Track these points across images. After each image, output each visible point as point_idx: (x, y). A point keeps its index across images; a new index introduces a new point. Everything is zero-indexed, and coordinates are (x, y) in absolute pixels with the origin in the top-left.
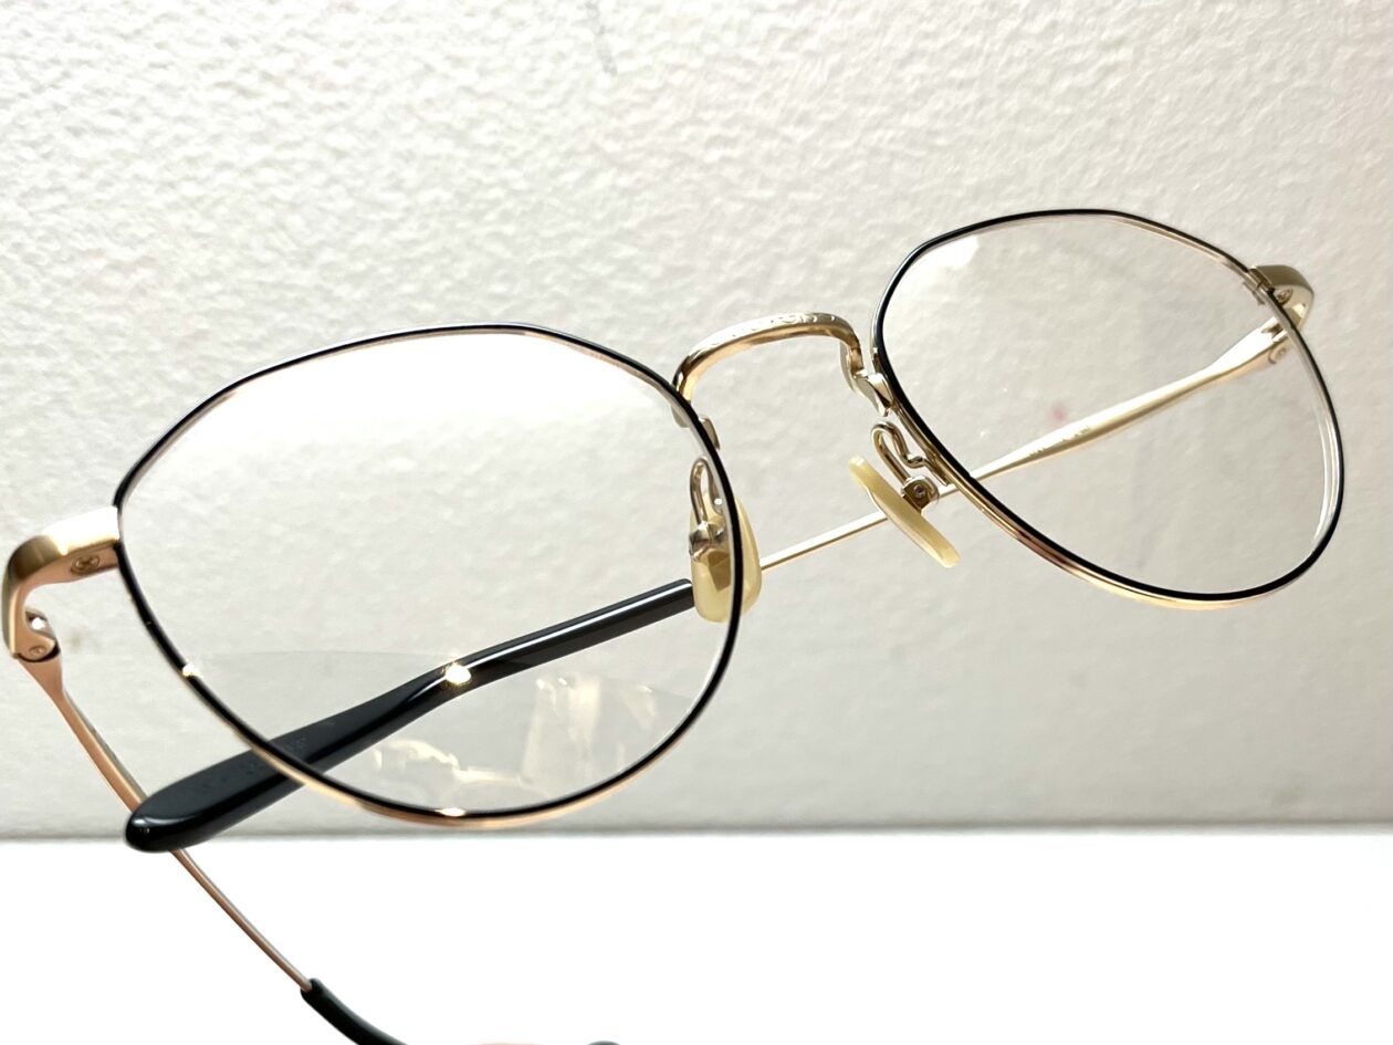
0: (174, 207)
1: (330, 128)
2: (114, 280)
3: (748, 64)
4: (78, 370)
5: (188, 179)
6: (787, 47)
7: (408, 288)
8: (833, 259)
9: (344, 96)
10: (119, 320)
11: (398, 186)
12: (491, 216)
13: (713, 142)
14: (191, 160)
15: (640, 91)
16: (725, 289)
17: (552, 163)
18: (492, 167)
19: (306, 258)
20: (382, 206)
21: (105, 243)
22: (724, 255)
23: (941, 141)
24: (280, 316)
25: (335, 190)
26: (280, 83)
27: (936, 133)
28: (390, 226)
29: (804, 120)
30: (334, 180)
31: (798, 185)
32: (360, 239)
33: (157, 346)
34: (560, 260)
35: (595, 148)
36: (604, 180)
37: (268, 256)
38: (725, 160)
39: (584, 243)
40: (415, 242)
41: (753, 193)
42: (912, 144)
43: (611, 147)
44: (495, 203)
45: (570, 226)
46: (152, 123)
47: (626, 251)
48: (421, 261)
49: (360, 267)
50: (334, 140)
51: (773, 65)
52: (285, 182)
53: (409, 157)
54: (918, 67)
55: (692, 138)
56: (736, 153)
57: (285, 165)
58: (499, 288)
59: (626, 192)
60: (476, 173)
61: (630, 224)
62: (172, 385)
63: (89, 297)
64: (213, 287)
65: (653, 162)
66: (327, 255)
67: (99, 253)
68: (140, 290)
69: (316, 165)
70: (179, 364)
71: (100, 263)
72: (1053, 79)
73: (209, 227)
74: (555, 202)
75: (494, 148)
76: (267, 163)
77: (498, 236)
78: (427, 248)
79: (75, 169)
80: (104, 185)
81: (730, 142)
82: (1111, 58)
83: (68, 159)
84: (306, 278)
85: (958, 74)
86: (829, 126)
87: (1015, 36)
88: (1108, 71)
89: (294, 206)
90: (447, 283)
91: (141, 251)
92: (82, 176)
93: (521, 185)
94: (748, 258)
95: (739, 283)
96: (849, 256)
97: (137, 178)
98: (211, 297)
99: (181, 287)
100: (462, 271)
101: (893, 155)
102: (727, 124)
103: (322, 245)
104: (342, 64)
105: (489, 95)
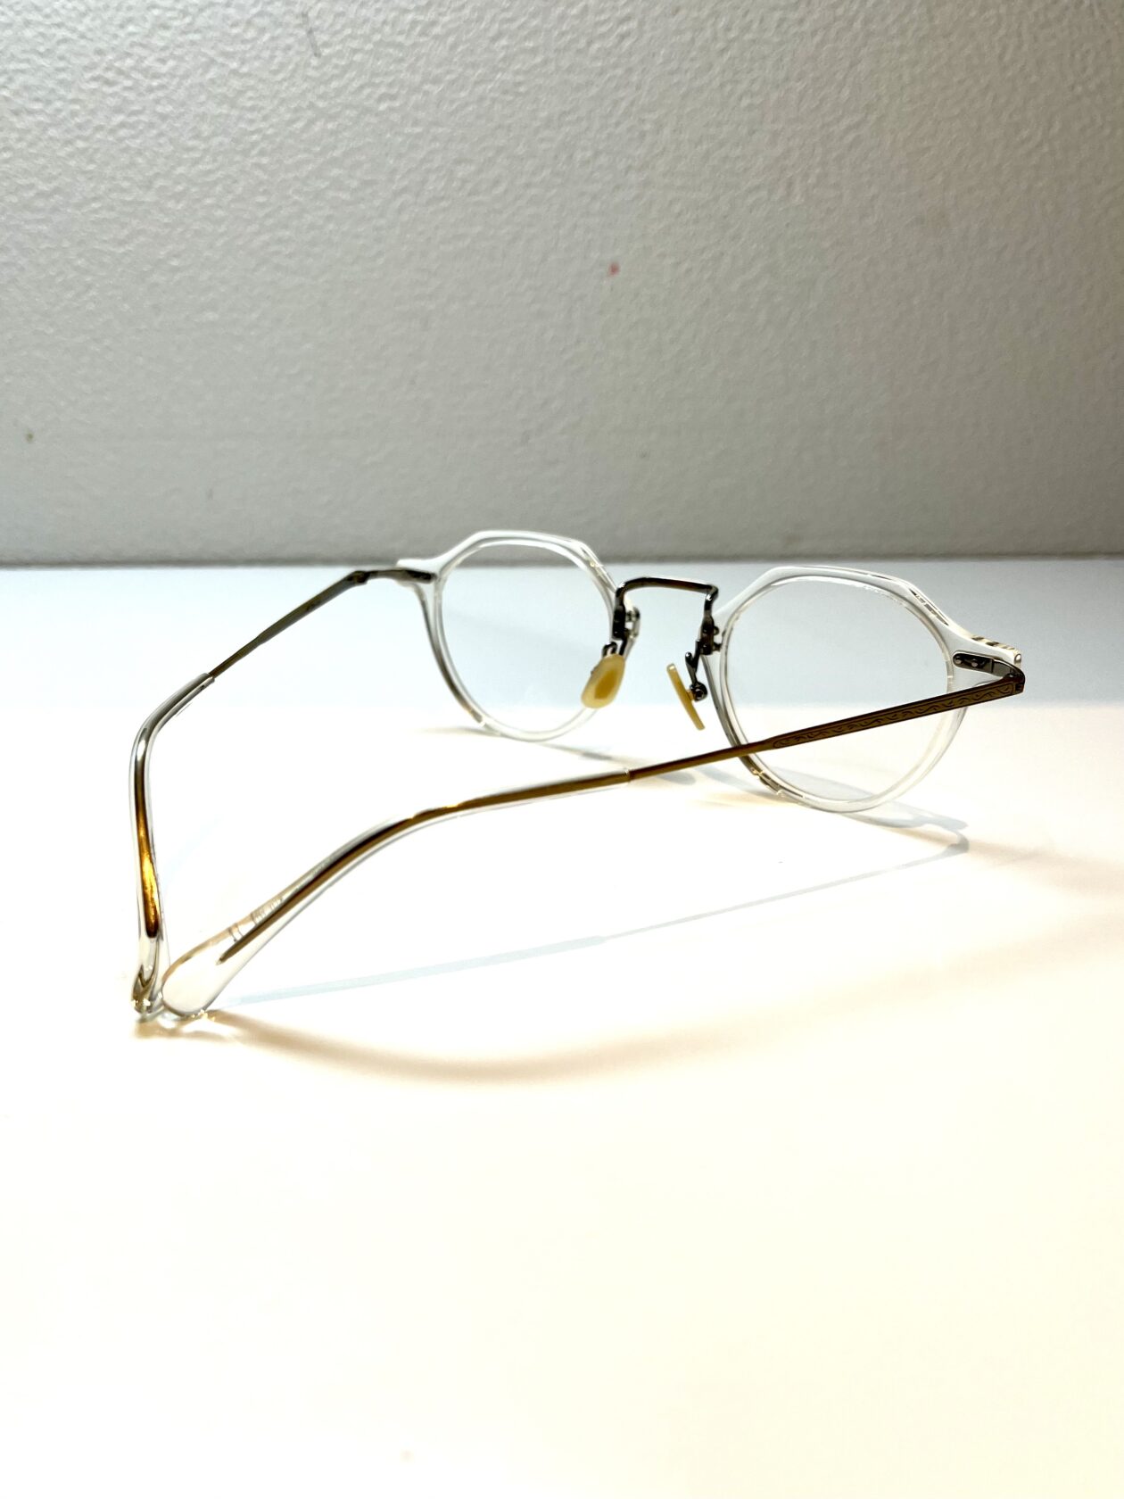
0: (71, 156)
1: (157, 101)
2: (40, 203)
3: (400, 46)
4: (23, 262)
5: (79, 137)
6: (423, 33)
7: (208, 201)
8: (461, 172)
9: (165, 80)
10: (44, 228)
11: (197, 137)
12: (254, 152)
13: (381, 99)
14: (80, 126)
15: (336, 66)
16: (397, 194)
17: (288, 116)
18: (251, 121)
19: (148, 185)
20: (189, 149)
21: (34, 180)
22: (394, 171)
23: (522, 89)
24: (135, 222)
25: (162, 140)
26: (128, 77)
27: (520, 84)
28: (196, 162)
29: (436, 81)
30: (161, 134)
31: (436, 124)
32: (180, 170)
33: (66, 244)
34: (296, 178)
35: (312, 106)
36: (317, 127)
37: (125, 184)
38: (391, 109)
39: (310, 168)
40: (209, 172)
41: (408, 130)
42: (505, 92)
43: (321, 104)
44: (254, 145)
45: (301, 156)
46: (58, 104)
47: (335, 172)
48: (215, 183)
49: (180, 188)
50: (159, 109)
51: (415, 45)
52: (133, 137)
53: (203, 117)
54: (504, 42)
55: (369, 97)
56: (397, 104)
57: (132, 126)
58: (261, 199)
59: (333, 133)
60: (243, 125)
61: (337, 153)
62: (77, 268)
63: (28, 215)
64: (95, 205)
65: (348, 112)
66: (159, 183)
67: (31, 186)
68: (55, 210)
69: (151, 125)
70: (80, 256)
71: (32, 193)
72: (589, 43)
73: (91, 167)
74: (291, 141)
75: (252, 109)
76: (122, 125)
77: (258, 166)
78: (219, 174)
79: (14, 135)
80: (31, 145)
81: (393, 97)
82: (625, 28)
83: (13, 129)
84: (150, 197)
85: (530, 44)
86: (453, 82)
87: (562, 18)
88: (623, 37)
89: (139, 153)
90: (230, 197)
91: (54, 184)
92: (20, 140)
93: (270, 132)
94: (409, 171)
95: (404, 190)
96: (473, 168)
97: (51, 138)
98: (95, 211)
99: (79, 206)
100: (239, 190)
101: (494, 100)
102: (390, 85)
103: (157, 175)
104: (163, 61)
105: (248, 75)
